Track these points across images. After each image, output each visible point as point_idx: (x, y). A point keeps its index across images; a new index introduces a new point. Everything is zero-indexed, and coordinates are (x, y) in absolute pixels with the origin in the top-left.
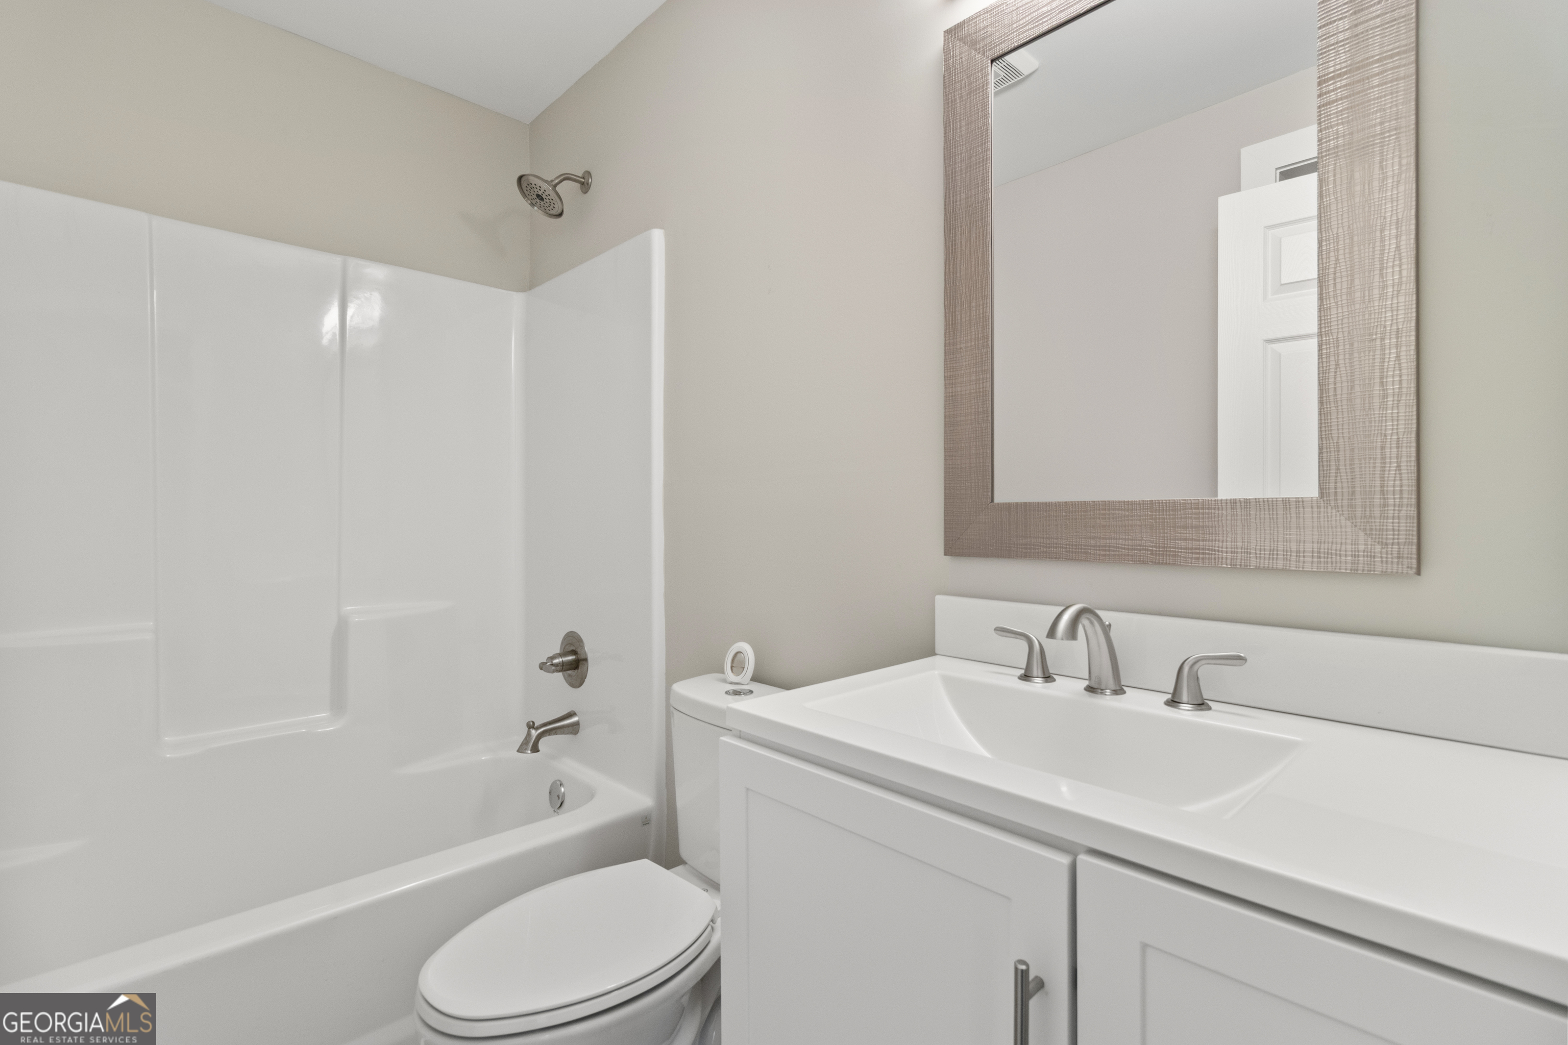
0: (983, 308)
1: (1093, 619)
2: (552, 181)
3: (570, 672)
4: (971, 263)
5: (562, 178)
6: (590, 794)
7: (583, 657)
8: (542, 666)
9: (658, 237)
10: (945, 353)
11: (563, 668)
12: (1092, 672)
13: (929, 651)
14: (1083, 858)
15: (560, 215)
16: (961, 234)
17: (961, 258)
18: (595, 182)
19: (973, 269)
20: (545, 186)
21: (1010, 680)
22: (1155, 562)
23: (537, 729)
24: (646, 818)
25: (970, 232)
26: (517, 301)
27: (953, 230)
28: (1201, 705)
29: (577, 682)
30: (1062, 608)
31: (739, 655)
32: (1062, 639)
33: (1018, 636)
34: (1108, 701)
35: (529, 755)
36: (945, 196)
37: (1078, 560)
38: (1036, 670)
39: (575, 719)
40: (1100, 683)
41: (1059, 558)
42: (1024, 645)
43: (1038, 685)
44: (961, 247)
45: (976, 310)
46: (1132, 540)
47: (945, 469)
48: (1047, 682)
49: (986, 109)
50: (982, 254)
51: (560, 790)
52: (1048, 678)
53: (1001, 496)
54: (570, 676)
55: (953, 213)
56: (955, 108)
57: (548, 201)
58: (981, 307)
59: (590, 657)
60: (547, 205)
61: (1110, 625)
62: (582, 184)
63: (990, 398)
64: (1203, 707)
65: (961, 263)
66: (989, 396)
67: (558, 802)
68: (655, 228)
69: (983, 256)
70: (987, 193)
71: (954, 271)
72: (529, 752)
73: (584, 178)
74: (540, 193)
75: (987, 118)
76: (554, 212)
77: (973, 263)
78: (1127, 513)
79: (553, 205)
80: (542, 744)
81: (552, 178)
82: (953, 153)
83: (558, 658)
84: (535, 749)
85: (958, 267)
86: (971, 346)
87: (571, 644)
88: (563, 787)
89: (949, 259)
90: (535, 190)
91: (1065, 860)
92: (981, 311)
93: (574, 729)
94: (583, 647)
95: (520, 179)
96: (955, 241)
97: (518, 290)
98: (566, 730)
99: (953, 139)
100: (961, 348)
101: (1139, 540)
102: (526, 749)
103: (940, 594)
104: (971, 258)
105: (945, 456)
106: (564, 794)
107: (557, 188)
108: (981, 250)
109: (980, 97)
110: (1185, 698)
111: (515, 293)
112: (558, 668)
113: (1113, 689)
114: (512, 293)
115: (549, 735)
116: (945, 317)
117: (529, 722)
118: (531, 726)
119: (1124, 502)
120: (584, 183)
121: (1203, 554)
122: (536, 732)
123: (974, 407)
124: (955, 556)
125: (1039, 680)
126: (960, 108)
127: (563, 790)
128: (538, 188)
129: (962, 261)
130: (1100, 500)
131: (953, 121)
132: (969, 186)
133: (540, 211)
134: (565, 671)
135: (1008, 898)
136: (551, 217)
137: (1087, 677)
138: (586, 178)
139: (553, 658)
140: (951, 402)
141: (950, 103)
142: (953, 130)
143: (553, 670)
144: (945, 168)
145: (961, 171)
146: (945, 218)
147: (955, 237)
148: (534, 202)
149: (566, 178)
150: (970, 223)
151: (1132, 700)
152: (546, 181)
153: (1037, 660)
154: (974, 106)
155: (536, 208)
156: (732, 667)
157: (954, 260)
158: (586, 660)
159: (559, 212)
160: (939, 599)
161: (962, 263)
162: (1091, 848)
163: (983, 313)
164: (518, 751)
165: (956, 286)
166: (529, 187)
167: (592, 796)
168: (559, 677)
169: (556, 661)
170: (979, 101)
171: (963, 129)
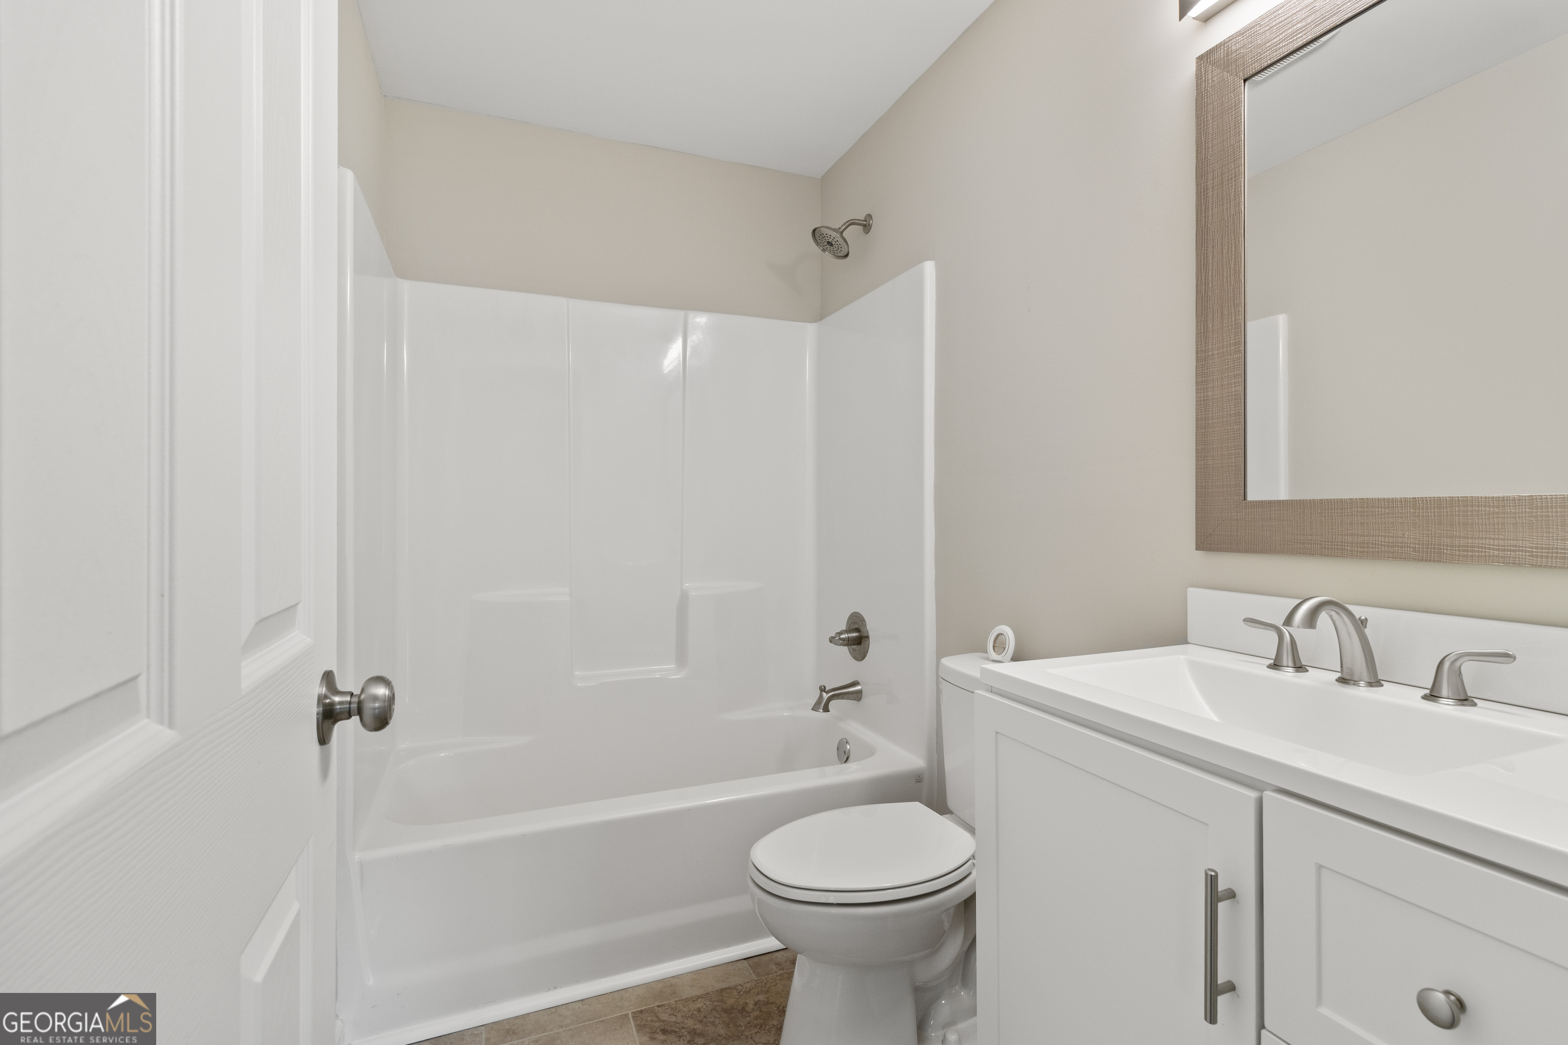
0: (1235, 315)
1: (1342, 614)
2: (840, 228)
3: (854, 647)
4: (1223, 274)
5: (848, 224)
6: (870, 751)
7: (865, 635)
8: (832, 640)
9: (929, 268)
10: (1197, 360)
11: (849, 642)
12: (1343, 664)
13: (1180, 638)
14: (1268, 795)
15: (847, 255)
16: (1213, 247)
17: (1212, 270)
18: (875, 224)
19: (1225, 280)
20: (834, 234)
21: (1260, 669)
22: (1443, 561)
23: (827, 692)
24: (919, 777)
25: (1222, 244)
26: (810, 329)
27: (1204, 244)
28: (1465, 700)
29: (860, 656)
30: (1300, 601)
31: (1000, 636)
32: (1299, 628)
33: (1268, 628)
34: (1362, 692)
35: (820, 714)
36: (1197, 213)
37: (1334, 556)
38: (1287, 659)
39: (859, 688)
40: (1352, 674)
41: (1313, 555)
42: (1274, 636)
43: (1288, 674)
44: (1213, 260)
45: (1228, 317)
46: (1393, 537)
47: (1197, 468)
48: (1297, 671)
49: (1239, 126)
50: (1234, 264)
51: (847, 747)
52: (1299, 668)
53: (1254, 494)
54: (854, 650)
55: (1205, 228)
56: (1207, 129)
57: (836, 246)
58: (1233, 315)
59: (871, 635)
60: (836, 249)
61: (1366, 619)
62: (865, 226)
63: (1243, 401)
64: (1465, 702)
65: (1212, 275)
66: (1241, 399)
67: (844, 756)
68: (925, 261)
69: (1234, 267)
70: (1239, 206)
71: (1205, 282)
72: (821, 711)
73: (866, 221)
74: (830, 240)
75: (1239, 135)
76: (842, 254)
77: (1225, 273)
78: (1387, 511)
79: (840, 249)
80: (832, 704)
81: (840, 226)
82: (1205, 172)
83: (845, 634)
84: (826, 709)
85: (1210, 279)
86: (1223, 352)
87: (855, 623)
88: (849, 744)
89: (1201, 272)
90: (826, 238)
91: (1253, 795)
92: (1233, 318)
93: (858, 696)
94: (865, 625)
95: (814, 231)
96: (1207, 254)
97: (811, 322)
98: (851, 696)
99: (1205, 158)
100: (1212, 355)
101: (1400, 537)
102: (819, 708)
103: (1192, 586)
104: (1223, 269)
105: (1197, 457)
106: (849, 750)
107: (844, 234)
108: (1233, 260)
109: (1232, 116)
110: (1445, 692)
111: (809, 324)
112: (845, 642)
113: (1368, 681)
114: (807, 324)
115: (837, 699)
116: (1197, 326)
117: (822, 686)
118: (823, 689)
119: (1384, 499)
120: (866, 225)
121: (1472, 551)
122: (827, 695)
123: (1225, 410)
124: (1206, 550)
125: (1291, 670)
126: (1213, 128)
127: (848, 747)
128: (829, 237)
129: (1214, 272)
130: (1358, 497)
131: (1205, 141)
132: (1221, 201)
133: (830, 254)
134: (850, 645)
135: (1206, 824)
136: (838, 259)
137: (1340, 670)
138: (868, 220)
139: (840, 633)
140: (1202, 406)
141: (1202, 124)
142: (1205, 150)
143: (841, 643)
144: (1197, 185)
145: (1213, 188)
146: (1196, 233)
147: (1207, 250)
148: (825, 248)
149: (852, 223)
150: (1222, 237)
151: (1387, 694)
152: (834, 230)
153: (1287, 649)
154: (1226, 125)
155: (827, 252)
156: (994, 649)
157: (1206, 272)
158: (867, 637)
159: (846, 253)
160: (1191, 590)
161: (1214, 274)
162: (1280, 787)
163: (1235, 320)
164: (812, 709)
165: (1207, 297)
166: (821, 237)
167: (873, 754)
168: (844, 651)
169: (843, 636)
170: (1232, 120)
171: (1216, 147)
